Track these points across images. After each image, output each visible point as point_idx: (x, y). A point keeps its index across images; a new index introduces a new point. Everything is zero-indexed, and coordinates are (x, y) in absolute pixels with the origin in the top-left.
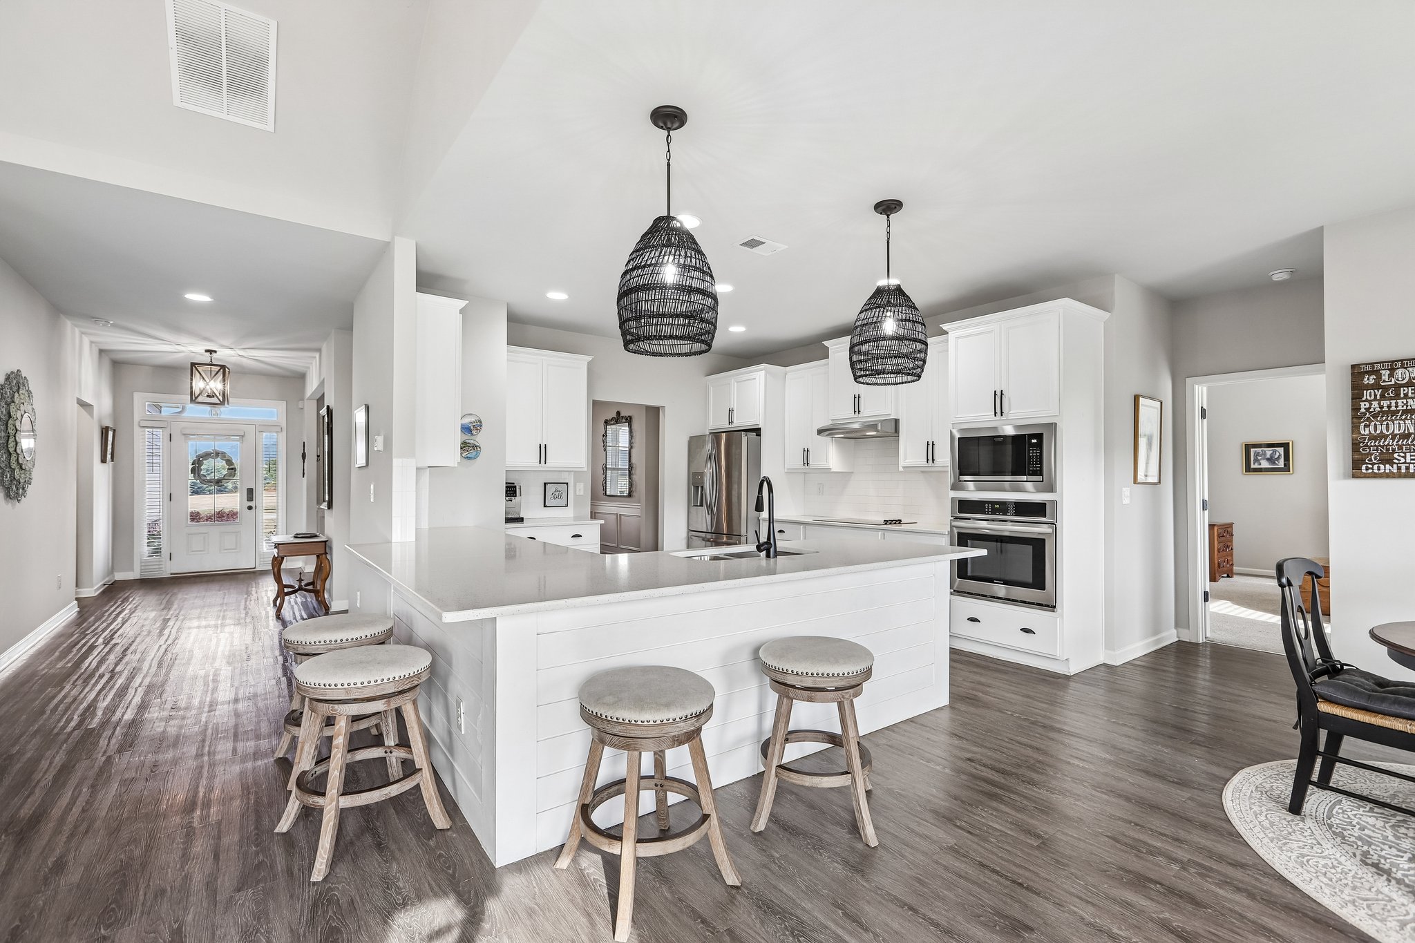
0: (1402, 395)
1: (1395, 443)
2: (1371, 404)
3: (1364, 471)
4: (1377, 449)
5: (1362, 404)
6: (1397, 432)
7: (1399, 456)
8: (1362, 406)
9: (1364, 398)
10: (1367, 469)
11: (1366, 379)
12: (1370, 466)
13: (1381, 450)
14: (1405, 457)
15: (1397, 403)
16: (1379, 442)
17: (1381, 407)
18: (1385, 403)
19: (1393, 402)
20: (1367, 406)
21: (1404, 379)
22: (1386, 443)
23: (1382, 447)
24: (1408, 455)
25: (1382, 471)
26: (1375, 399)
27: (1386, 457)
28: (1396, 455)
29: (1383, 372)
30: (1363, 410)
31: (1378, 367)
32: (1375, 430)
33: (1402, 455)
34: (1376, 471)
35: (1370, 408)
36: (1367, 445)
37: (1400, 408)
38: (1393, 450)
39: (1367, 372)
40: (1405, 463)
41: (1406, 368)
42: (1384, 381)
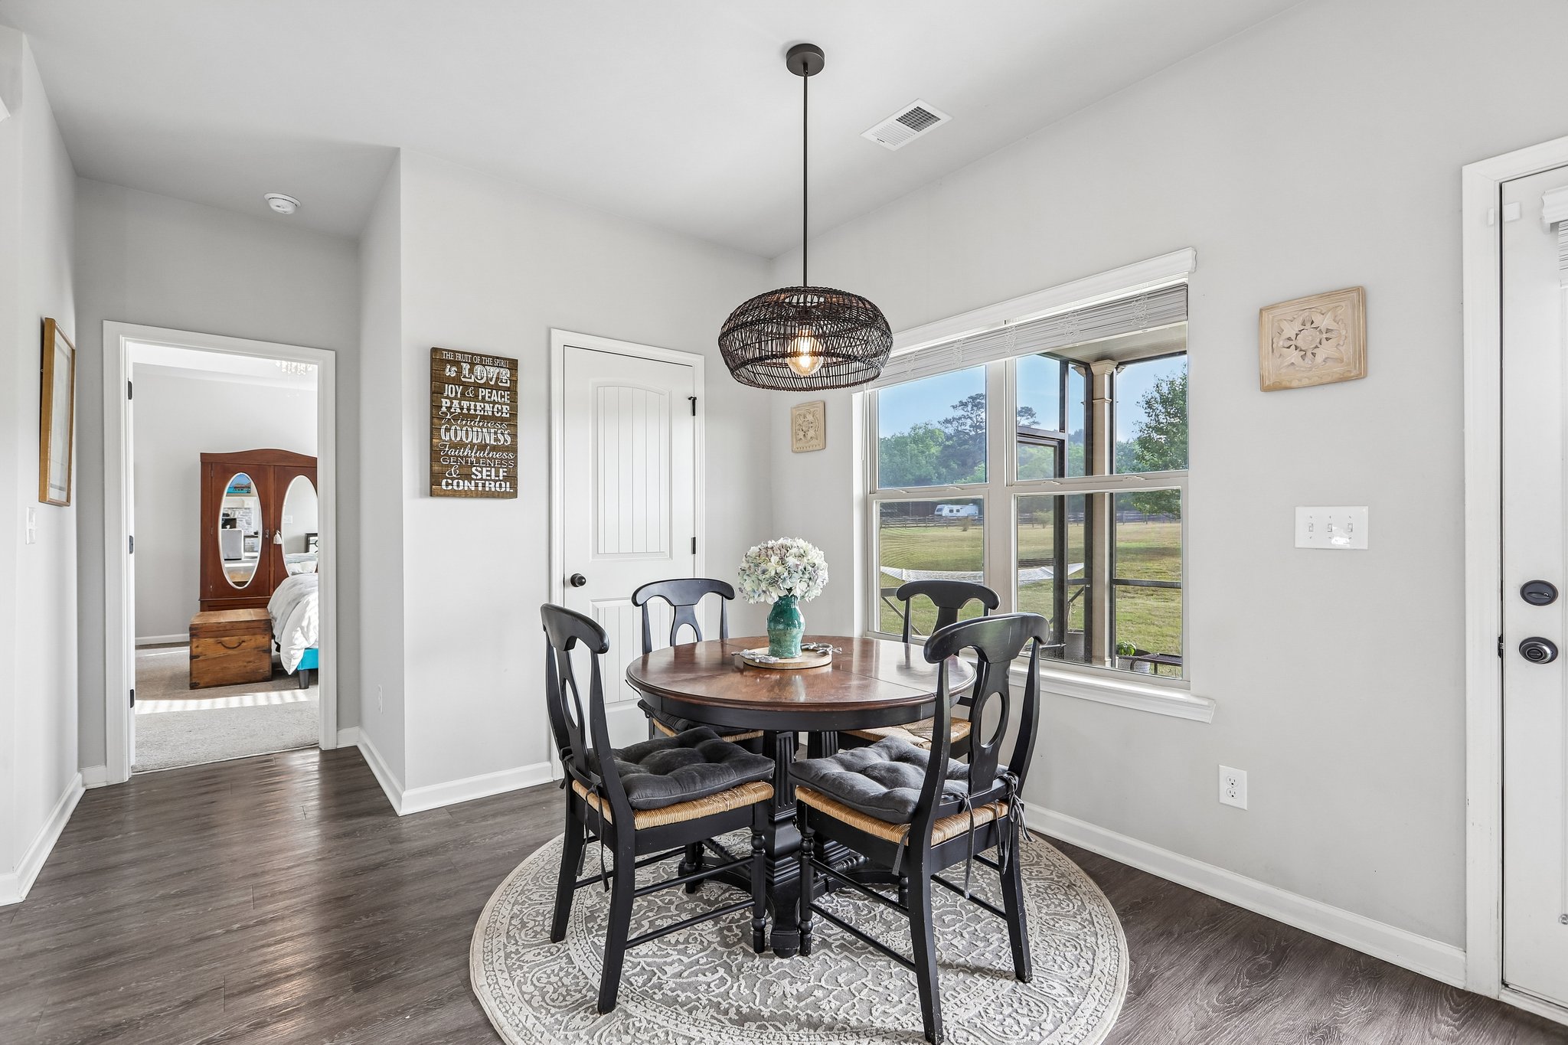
0: (480, 397)
1: (473, 454)
2: (452, 403)
3: (444, 487)
4: (457, 459)
5: (444, 400)
6: (475, 441)
7: (477, 470)
8: (444, 404)
9: (445, 394)
10: (447, 484)
11: (448, 370)
12: (450, 481)
13: (461, 463)
14: (481, 472)
15: (475, 406)
16: (459, 452)
17: (462, 409)
18: (465, 404)
19: (473, 404)
20: (448, 405)
21: (482, 379)
22: (465, 454)
23: (462, 458)
24: (484, 469)
25: (461, 488)
26: (456, 398)
27: (465, 471)
28: (474, 469)
29: (464, 365)
30: (444, 409)
31: (459, 357)
32: (456, 437)
33: (479, 469)
34: (455, 488)
35: (451, 407)
36: (447, 455)
37: (478, 412)
38: (472, 463)
39: (449, 361)
40: (481, 479)
41: (484, 365)
42: (465, 377)
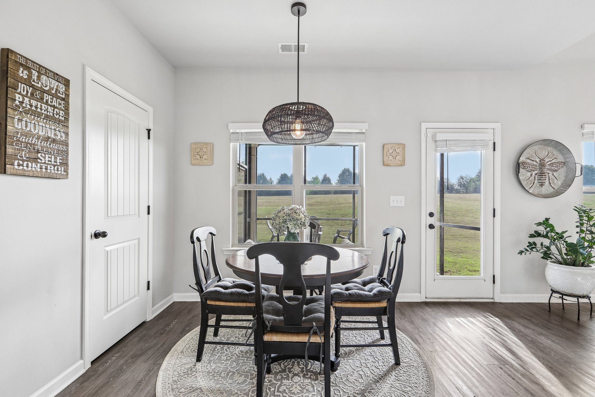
0: (45, 100)
1: (39, 143)
2: (24, 99)
3: (16, 167)
4: (27, 145)
5: (17, 96)
6: (40, 133)
7: (41, 156)
8: (17, 98)
9: (19, 91)
10: (19, 165)
11: (21, 72)
12: (21, 162)
13: (30, 148)
14: (45, 158)
15: (41, 106)
17: (31, 106)
18: (34, 103)
19: (39, 104)
20: (21, 100)
21: (46, 86)
22: (33, 142)
23: (31, 144)
24: (47, 156)
25: (30, 169)
26: (26, 96)
27: (33, 156)
28: (39, 155)
29: (34, 72)
30: (17, 103)
31: (30, 65)
32: (26, 127)
33: (43, 155)
34: (25, 168)
35: (22, 102)
36: (18, 140)
37: (43, 111)
38: (38, 150)
39: (22, 65)
40: (45, 163)
41: (48, 77)
42: (34, 81)
